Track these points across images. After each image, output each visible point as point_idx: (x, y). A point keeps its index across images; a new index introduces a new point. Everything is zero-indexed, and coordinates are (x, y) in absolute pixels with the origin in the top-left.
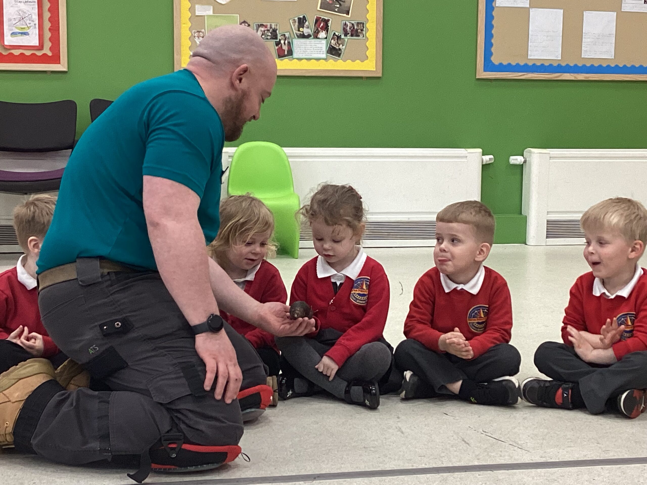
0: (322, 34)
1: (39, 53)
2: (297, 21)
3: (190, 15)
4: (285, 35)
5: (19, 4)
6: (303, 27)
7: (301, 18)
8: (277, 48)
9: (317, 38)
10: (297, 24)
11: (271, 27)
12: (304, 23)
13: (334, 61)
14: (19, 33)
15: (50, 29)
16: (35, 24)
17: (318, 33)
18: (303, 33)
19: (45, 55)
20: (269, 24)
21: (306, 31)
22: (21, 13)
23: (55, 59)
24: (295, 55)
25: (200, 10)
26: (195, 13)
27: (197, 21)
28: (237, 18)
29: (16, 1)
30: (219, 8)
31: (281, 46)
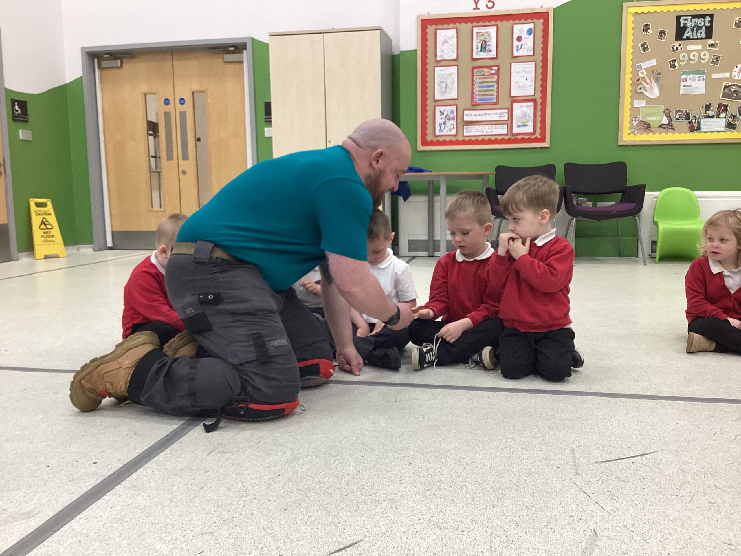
0: (723, 115)
1: (533, 137)
2: (705, 107)
3: (630, 107)
4: (695, 117)
5: (522, 108)
6: (709, 111)
7: (707, 105)
8: (689, 125)
9: (719, 117)
10: (704, 109)
11: (686, 112)
12: (710, 108)
13: (731, 132)
14: (522, 125)
15: (540, 122)
16: (531, 120)
17: (719, 114)
18: (709, 115)
19: (536, 138)
20: (684, 110)
21: (711, 113)
22: (523, 113)
23: (543, 140)
24: (702, 130)
25: (637, 104)
26: (633, 105)
27: (635, 111)
28: (662, 107)
29: (521, 106)
30: (650, 101)
31: (693, 124)
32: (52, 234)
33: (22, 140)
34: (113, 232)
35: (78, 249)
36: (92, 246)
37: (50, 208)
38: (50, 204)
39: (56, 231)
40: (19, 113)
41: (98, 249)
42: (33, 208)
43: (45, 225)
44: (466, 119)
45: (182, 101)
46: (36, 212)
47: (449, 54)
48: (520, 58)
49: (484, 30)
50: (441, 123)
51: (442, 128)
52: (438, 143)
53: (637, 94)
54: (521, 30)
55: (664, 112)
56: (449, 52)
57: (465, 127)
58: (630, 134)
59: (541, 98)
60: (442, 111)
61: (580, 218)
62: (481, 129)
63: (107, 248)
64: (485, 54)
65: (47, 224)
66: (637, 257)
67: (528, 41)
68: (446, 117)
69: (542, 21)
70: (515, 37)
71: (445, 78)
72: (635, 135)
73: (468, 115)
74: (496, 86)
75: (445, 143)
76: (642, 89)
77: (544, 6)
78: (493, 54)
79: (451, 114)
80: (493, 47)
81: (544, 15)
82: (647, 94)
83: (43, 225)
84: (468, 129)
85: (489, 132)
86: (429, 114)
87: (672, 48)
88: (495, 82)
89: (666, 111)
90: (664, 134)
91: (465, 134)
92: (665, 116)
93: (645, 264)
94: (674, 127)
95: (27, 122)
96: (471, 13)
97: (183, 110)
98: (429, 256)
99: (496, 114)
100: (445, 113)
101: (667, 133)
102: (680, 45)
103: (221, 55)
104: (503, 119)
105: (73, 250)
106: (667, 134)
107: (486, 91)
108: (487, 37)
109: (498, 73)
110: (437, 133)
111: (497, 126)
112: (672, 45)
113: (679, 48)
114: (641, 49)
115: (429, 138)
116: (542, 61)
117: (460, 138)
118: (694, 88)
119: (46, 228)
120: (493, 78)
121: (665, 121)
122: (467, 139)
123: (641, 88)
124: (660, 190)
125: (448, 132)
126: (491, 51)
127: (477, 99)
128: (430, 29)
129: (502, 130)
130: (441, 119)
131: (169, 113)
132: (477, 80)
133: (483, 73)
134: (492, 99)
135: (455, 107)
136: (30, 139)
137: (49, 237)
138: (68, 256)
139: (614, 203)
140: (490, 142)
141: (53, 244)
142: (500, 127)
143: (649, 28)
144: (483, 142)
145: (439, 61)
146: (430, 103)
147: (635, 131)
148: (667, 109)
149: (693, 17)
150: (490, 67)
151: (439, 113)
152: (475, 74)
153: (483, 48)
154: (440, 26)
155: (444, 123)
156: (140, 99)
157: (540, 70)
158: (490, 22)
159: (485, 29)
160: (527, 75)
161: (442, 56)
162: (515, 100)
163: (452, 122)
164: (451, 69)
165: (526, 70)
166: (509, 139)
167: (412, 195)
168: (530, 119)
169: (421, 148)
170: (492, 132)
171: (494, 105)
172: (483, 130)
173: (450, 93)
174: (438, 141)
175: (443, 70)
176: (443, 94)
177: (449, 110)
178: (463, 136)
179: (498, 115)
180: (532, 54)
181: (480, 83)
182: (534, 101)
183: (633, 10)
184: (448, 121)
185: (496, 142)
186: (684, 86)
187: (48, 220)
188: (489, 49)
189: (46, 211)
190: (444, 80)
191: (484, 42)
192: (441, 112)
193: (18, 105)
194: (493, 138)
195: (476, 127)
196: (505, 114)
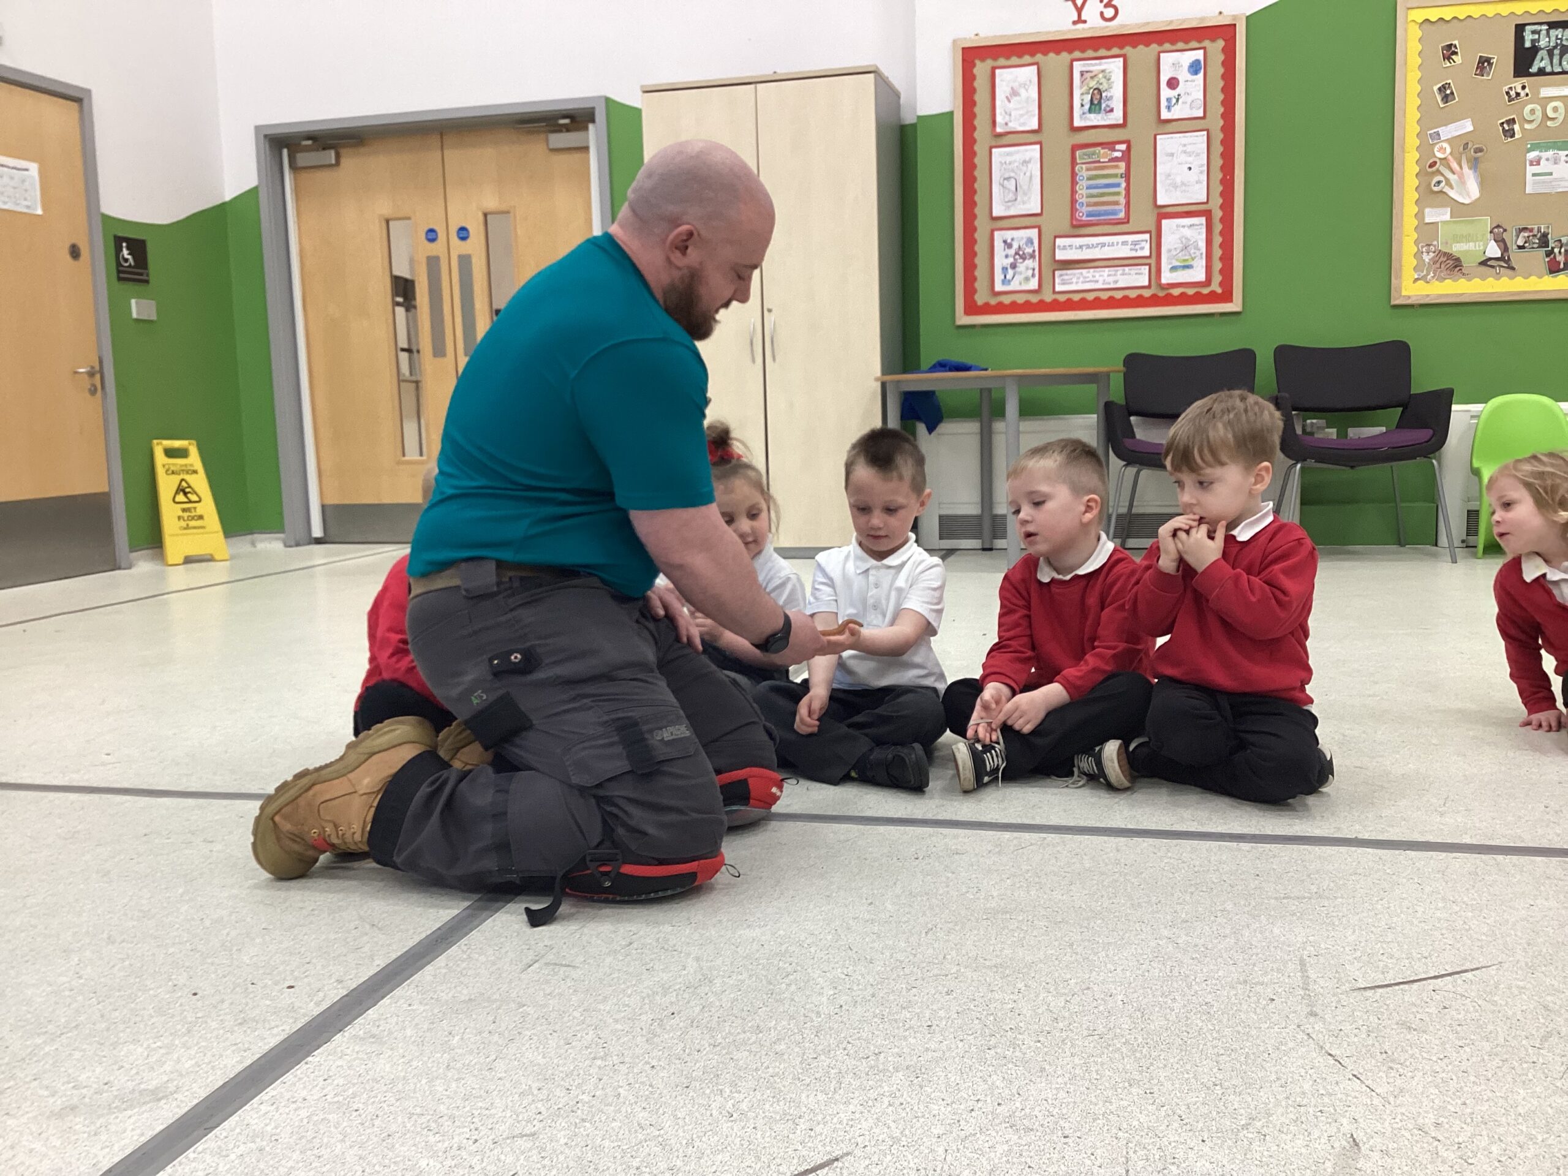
1: (1205, 291)
3: (1416, 222)
4: (1560, 241)
5: (1182, 229)
8: (1547, 260)
11: (1539, 230)
14: (1180, 267)
15: (1221, 259)
16: (1202, 254)
19: (1213, 293)
20: (1536, 227)
22: (1184, 241)
23: (1227, 297)
25: (1432, 215)
26: (1423, 218)
27: (1427, 231)
28: (1487, 222)
29: (1178, 226)
30: (1459, 210)
31: (1555, 257)
32: (199, 512)
33: (137, 320)
34: (324, 508)
35: (253, 544)
36: (282, 536)
37: (194, 459)
38: (194, 451)
39: (208, 507)
40: (130, 265)
41: (293, 543)
42: (160, 458)
43: (185, 494)
44: (1060, 255)
45: (463, 233)
46: (167, 467)
47: (1022, 120)
48: (1174, 123)
49: (1095, 66)
50: (1005, 265)
51: (1009, 277)
52: (1001, 309)
53: (1431, 195)
54: (1176, 65)
55: (1491, 232)
56: (1022, 116)
57: (1057, 273)
58: (1416, 280)
59: (1222, 207)
60: (1009, 241)
61: (1311, 463)
62: (1094, 276)
63: (313, 541)
64: (1099, 116)
65: (189, 492)
66: (1436, 545)
67: (1192, 89)
68: (1017, 253)
69: (1221, 43)
70: (1164, 79)
71: (1013, 171)
72: (1428, 282)
73: (1064, 248)
74: (1124, 185)
75: (1014, 308)
76: (1442, 184)
77: (1225, 13)
78: (1117, 117)
79: (1027, 245)
80: (1117, 105)
81: (1225, 32)
82: (1452, 194)
83: (181, 493)
84: (1066, 277)
85: (1109, 283)
86: (981, 248)
87: (1507, 93)
88: (1122, 177)
89: (1496, 230)
90: (1491, 279)
91: (1058, 288)
92: (1493, 241)
93: (1454, 561)
94: (1514, 264)
95: (147, 282)
96: (1069, 31)
97: (464, 253)
98: (984, 549)
99: (1124, 243)
100: (1015, 246)
101: (1498, 277)
102: (1524, 88)
103: (543, 136)
104: (1140, 253)
105: (242, 545)
106: (1498, 279)
107: (1102, 195)
108: (1103, 80)
109: (1127, 156)
110: (999, 287)
111: (1127, 269)
112: (1506, 88)
113: (1523, 94)
114: (1439, 99)
115: (981, 298)
116: (1223, 129)
117: (1048, 297)
118: (1556, 180)
119: (186, 500)
120: (1117, 167)
121: (1494, 251)
122: (1062, 298)
123: (1439, 182)
124: (1485, 401)
125: (1020, 284)
126: (1112, 110)
127: (1083, 213)
128: (981, 69)
129: (1139, 277)
130: (1007, 256)
131: (437, 258)
132: (1083, 172)
133: (1095, 158)
134: (1114, 213)
135: (1036, 231)
136: (154, 317)
137: (193, 518)
138: (232, 558)
139: (1384, 429)
140: (1111, 303)
141: (203, 533)
142: (1133, 272)
143: (1456, 53)
144: (1097, 304)
145: (1000, 135)
146: (982, 225)
147: (1428, 274)
148: (1498, 226)
149: (1553, 25)
150: (1111, 145)
151: (1003, 244)
152: (1078, 161)
153: (1096, 105)
154: (1002, 61)
155: (1014, 266)
156: (377, 229)
157: (1218, 149)
158: (1109, 49)
159: (1100, 64)
160: (1190, 159)
161: (1006, 124)
162: (1164, 213)
163: (1029, 263)
164: (1026, 151)
165: (1189, 149)
166: (1154, 296)
167: (945, 420)
168: (1198, 253)
169: (963, 320)
170: (1116, 282)
171: (1120, 225)
172: (1097, 278)
173: (1024, 203)
174: (1000, 304)
175: (1008, 154)
176: (1010, 204)
177: (1022, 238)
178: (1054, 292)
179: (1129, 247)
180: (1201, 115)
181: (1089, 179)
182: (1208, 214)
183: (1419, 15)
184: (1021, 261)
185: (1125, 302)
186: (1534, 175)
187: (192, 485)
188: (1108, 106)
189: (186, 465)
190: (1012, 175)
191: (1096, 92)
192: (1005, 242)
193: (128, 248)
194: (1119, 295)
195: (1082, 273)
196: (1143, 244)
